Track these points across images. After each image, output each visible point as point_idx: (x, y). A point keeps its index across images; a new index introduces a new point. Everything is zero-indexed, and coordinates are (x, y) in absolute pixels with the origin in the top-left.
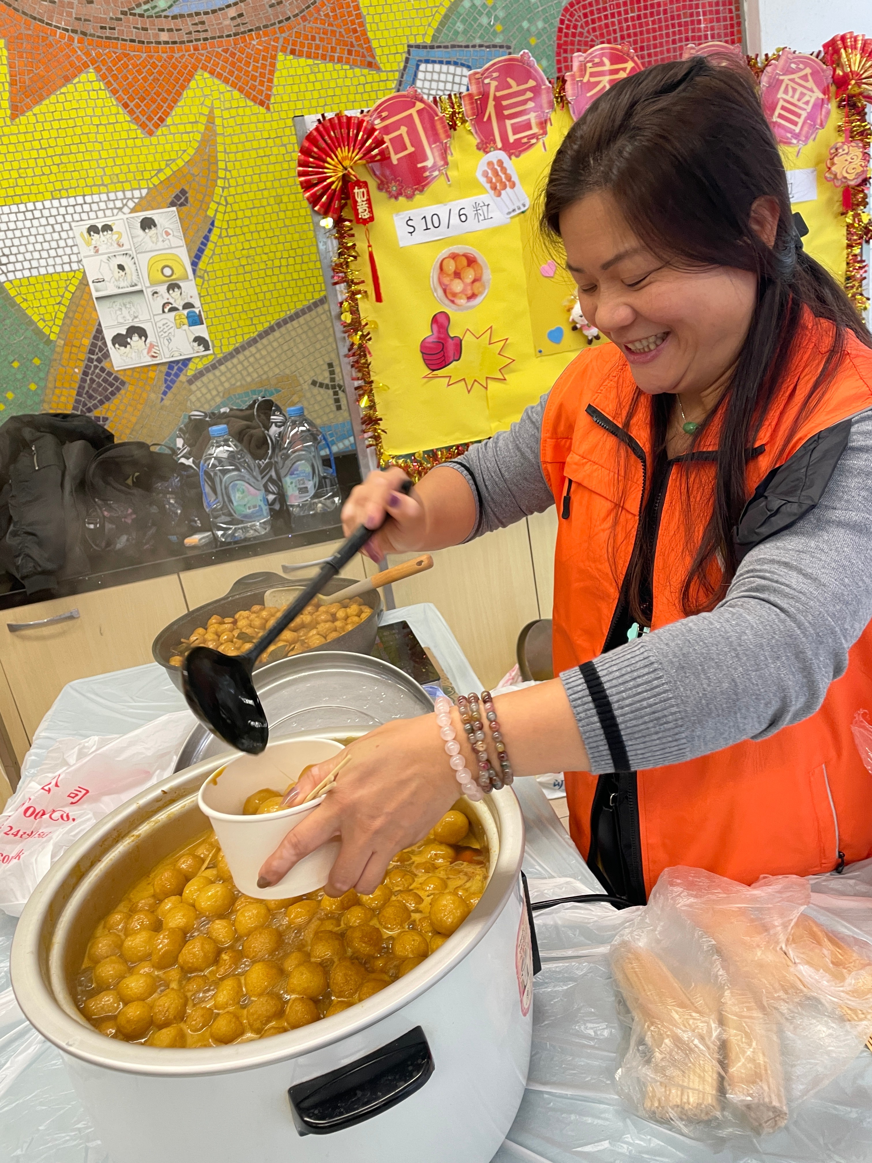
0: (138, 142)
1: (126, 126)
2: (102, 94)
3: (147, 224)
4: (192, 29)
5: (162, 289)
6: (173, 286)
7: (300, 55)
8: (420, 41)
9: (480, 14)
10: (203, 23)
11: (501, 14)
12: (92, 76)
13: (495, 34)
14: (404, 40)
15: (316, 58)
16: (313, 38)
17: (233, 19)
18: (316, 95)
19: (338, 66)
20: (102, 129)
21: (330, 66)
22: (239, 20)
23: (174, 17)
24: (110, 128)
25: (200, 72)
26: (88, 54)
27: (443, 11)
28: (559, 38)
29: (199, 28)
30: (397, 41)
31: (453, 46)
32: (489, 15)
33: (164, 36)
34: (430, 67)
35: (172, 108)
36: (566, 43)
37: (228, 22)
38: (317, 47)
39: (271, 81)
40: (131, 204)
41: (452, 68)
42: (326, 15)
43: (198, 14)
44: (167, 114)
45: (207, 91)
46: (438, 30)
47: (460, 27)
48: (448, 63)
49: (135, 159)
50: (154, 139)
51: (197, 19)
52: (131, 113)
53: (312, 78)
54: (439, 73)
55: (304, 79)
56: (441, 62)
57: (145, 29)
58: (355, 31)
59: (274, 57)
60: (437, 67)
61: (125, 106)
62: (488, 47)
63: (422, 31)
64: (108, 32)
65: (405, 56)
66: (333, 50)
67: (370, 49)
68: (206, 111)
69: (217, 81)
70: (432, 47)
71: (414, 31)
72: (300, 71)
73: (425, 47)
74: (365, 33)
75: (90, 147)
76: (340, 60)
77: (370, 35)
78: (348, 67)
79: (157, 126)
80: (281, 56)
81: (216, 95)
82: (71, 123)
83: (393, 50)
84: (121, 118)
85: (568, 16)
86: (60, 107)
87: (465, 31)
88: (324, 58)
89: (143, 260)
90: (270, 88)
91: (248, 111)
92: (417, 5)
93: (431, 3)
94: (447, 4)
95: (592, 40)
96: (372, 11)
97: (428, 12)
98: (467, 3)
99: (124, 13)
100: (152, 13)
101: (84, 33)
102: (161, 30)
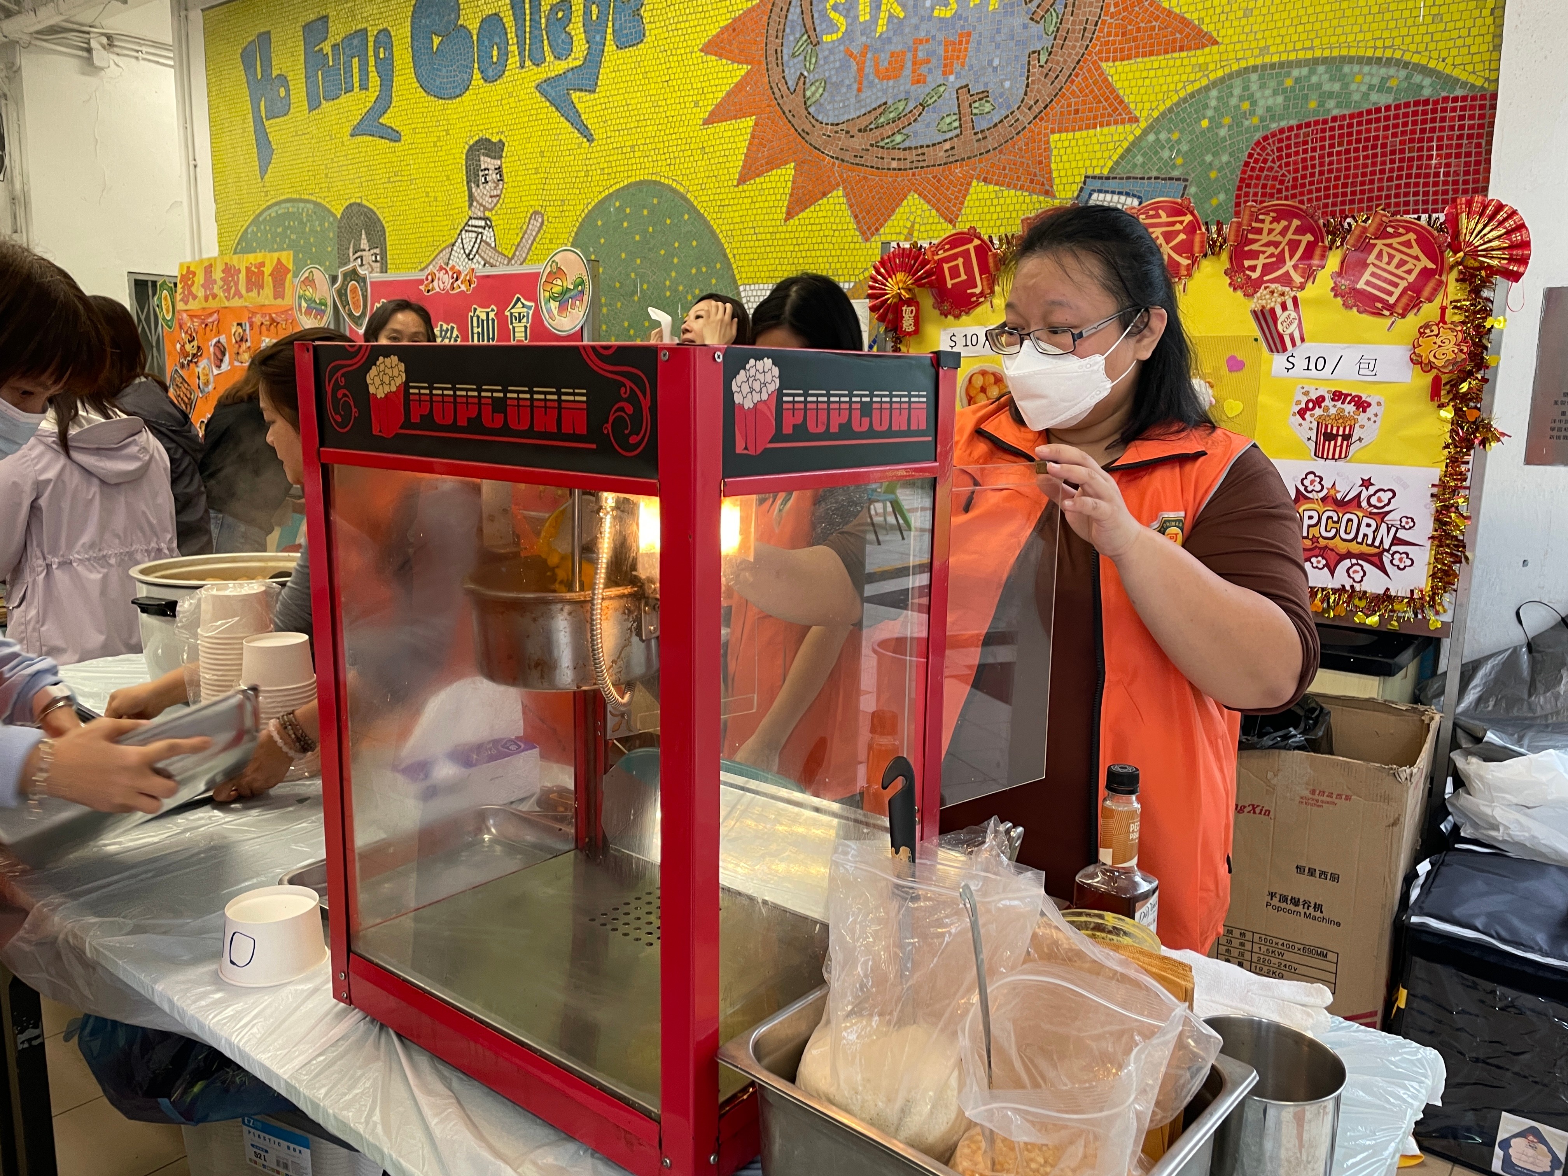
0: (858, 246)
1: (852, 232)
2: (844, 207)
4: (915, 159)
7: (990, 183)
8: (1097, 172)
9: (1163, 147)
10: (923, 154)
11: (1185, 148)
12: (840, 193)
13: (1174, 167)
14: (1083, 172)
15: (1002, 185)
16: (1004, 169)
17: (946, 151)
18: (995, 216)
19: (1019, 193)
20: (837, 233)
21: (1012, 192)
22: (950, 153)
23: (905, 149)
24: (842, 233)
25: (912, 193)
26: (841, 176)
27: (1125, 145)
28: (1244, 172)
29: (921, 158)
30: (1076, 172)
31: (1128, 178)
32: (1171, 149)
33: (894, 164)
34: (1102, 196)
35: (886, 221)
36: (1250, 177)
37: (942, 154)
38: (1005, 176)
39: (962, 203)
41: (1123, 198)
42: (1020, 149)
43: (922, 147)
44: (882, 225)
45: (913, 209)
46: (1117, 163)
47: (1140, 159)
48: (1120, 193)
49: (852, 259)
50: (868, 244)
51: (920, 151)
52: (858, 223)
53: (995, 202)
55: (989, 203)
56: (1113, 192)
57: (882, 158)
58: (1040, 163)
59: (969, 184)
60: (1109, 196)
61: (856, 217)
62: (1163, 179)
63: (1101, 163)
64: (858, 160)
65: (1080, 185)
66: (1018, 179)
67: (1051, 180)
68: (909, 224)
69: (922, 201)
70: (1108, 178)
71: (1094, 163)
72: (986, 196)
73: (1101, 178)
74: (1049, 163)
75: (826, 246)
76: (1022, 188)
77: (1053, 166)
78: (1026, 194)
79: (873, 235)
80: (975, 183)
81: (919, 212)
82: (819, 227)
83: (1071, 180)
84: (851, 226)
85: (1258, 150)
86: (815, 214)
87: (1143, 165)
88: (1008, 186)
90: (960, 210)
91: (939, 227)
92: (1102, 140)
93: (1116, 138)
94: (1131, 138)
95: (1283, 175)
96: (1059, 145)
97: (1111, 146)
98: (1151, 137)
99: (872, 145)
100: (890, 145)
101: (843, 160)
102: (893, 159)
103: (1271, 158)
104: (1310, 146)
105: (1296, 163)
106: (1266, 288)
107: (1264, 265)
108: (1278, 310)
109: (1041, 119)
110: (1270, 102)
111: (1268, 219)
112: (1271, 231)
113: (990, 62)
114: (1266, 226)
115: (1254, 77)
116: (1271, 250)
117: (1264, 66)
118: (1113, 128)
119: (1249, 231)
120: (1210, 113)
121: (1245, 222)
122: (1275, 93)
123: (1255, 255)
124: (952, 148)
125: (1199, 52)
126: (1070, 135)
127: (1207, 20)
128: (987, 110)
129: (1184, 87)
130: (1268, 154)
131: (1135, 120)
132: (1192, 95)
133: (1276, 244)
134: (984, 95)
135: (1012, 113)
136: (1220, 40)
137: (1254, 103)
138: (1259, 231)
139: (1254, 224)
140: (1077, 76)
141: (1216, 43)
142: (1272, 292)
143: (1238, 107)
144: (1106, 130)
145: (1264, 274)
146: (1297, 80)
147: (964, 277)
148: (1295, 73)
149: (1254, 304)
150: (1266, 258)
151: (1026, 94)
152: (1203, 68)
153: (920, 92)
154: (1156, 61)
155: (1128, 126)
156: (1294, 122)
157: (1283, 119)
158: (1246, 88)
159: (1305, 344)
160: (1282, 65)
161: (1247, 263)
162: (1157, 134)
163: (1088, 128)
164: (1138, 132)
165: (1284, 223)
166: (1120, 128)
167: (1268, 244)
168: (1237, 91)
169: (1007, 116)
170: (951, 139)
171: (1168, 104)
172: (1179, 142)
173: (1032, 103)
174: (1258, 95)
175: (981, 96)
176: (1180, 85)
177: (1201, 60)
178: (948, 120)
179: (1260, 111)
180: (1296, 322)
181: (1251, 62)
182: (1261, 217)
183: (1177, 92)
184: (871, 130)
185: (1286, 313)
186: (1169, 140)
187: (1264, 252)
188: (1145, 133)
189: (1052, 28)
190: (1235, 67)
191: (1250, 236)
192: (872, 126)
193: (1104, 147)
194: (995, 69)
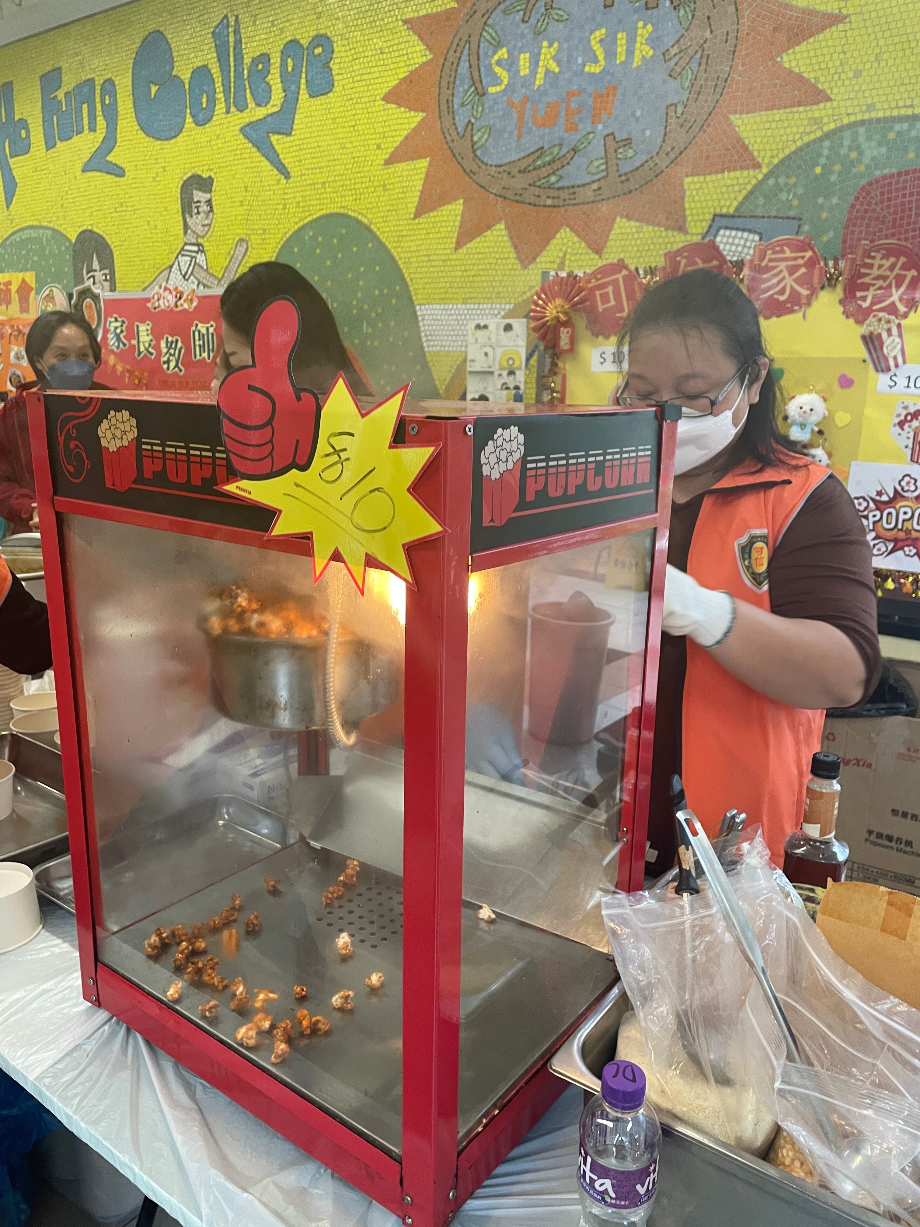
0: (517, 273)
1: (513, 261)
2: (506, 238)
3: (508, 328)
4: (567, 197)
5: (505, 373)
6: (511, 373)
7: (632, 219)
8: (724, 211)
9: (781, 191)
10: (574, 193)
11: (800, 191)
12: (502, 226)
13: (791, 208)
14: (712, 211)
15: (642, 222)
16: (644, 207)
17: (595, 191)
18: (635, 249)
19: (656, 229)
20: (499, 261)
21: (651, 228)
22: (598, 192)
23: (559, 189)
24: (504, 261)
25: (564, 227)
26: (504, 212)
27: (749, 187)
28: (850, 213)
29: (572, 197)
30: (706, 211)
31: (751, 217)
32: (789, 192)
33: (549, 202)
34: (728, 232)
35: (541, 251)
36: (856, 218)
37: (590, 193)
38: (645, 214)
39: (608, 236)
40: (503, 313)
41: (746, 235)
42: (658, 190)
43: (573, 187)
44: (538, 255)
45: (565, 241)
46: (741, 204)
47: (761, 201)
48: (744, 230)
49: (512, 283)
50: (526, 272)
51: (571, 190)
52: (517, 252)
53: (636, 236)
54: (734, 238)
55: (630, 236)
56: (738, 229)
57: (539, 196)
58: (675, 202)
59: (614, 220)
60: (734, 233)
61: (516, 247)
62: (780, 218)
63: (728, 203)
64: (518, 198)
65: (709, 223)
66: (656, 216)
67: (684, 217)
68: (561, 254)
69: (573, 234)
70: (733, 216)
71: (722, 203)
72: (628, 230)
73: (728, 216)
74: (683, 202)
75: (490, 272)
76: (659, 224)
77: (687, 205)
78: (663, 229)
79: (530, 263)
80: (618, 219)
81: (570, 244)
82: (484, 256)
83: (701, 218)
84: (511, 255)
85: (864, 194)
86: (481, 245)
87: (764, 205)
88: (647, 222)
89: (499, 351)
90: (605, 242)
91: (587, 257)
92: (729, 182)
93: (741, 181)
94: (754, 182)
95: (885, 216)
96: (692, 187)
97: (737, 188)
98: (771, 181)
99: (530, 185)
100: (546, 185)
101: (505, 198)
102: (549, 197)
103: (874, 202)
104: (907, 192)
105: (896, 205)
106: (874, 316)
107: (874, 296)
108: (884, 335)
109: (676, 165)
110: (875, 152)
111: (879, 256)
112: (880, 266)
113: (633, 114)
114: (877, 262)
115: (862, 130)
116: (880, 283)
117: (871, 121)
118: (738, 173)
119: (861, 266)
120: (823, 160)
121: (859, 258)
122: (880, 145)
123: (866, 287)
124: (600, 188)
125: (815, 107)
126: (702, 178)
127: (822, 79)
128: (630, 155)
129: (801, 138)
130: (872, 198)
131: (758, 166)
132: (808, 145)
133: (885, 278)
134: (628, 142)
135: (652, 158)
136: (833, 97)
137: (861, 153)
138: (871, 266)
139: (868, 261)
140: (709, 126)
141: (829, 99)
142: (880, 320)
143: (847, 156)
144: (732, 174)
145: (873, 304)
146: (899, 133)
147: (613, 303)
148: (897, 127)
149: (863, 330)
150: (876, 290)
151: (664, 141)
152: (817, 121)
153: (573, 138)
154: (778, 114)
155: (752, 172)
156: (894, 170)
157: (885, 168)
158: (854, 140)
159: (907, 366)
160: (886, 120)
161: (859, 294)
162: (777, 178)
163: (717, 172)
164: (760, 177)
165: (892, 260)
166: (745, 173)
167: (878, 278)
168: (847, 142)
169: (647, 161)
170: (599, 180)
171: (787, 152)
172: (795, 185)
173: (669, 149)
174: (864, 146)
175: (625, 143)
176: (797, 137)
177: (817, 114)
178: (596, 164)
179: (866, 160)
180: (899, 346)
181: (860, 117)
182: (873, 254)
183: (794, 141)
184: (529, 171)
185: (891, 339)
186: (786, 184)
187: (873, 285)
188: (766, 177)
189: (687, 84)
190: (846, 121)
191: (863, 270)
192: (531, 168)
193: (730, 189)
194: (637, 119)
